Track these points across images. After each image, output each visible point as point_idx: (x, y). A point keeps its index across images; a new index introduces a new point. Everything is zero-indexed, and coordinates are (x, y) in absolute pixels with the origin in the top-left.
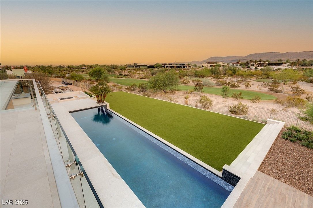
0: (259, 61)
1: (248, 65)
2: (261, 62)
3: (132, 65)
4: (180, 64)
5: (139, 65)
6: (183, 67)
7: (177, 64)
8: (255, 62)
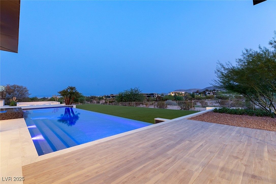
0: (213, 91)
1: (205, 94)
2: (215, 91)
3: (109, 96)
4: (150, 94)
5: (115, 95)
6: (152, 96)
7: (147, 94)
8: (210, 91)
